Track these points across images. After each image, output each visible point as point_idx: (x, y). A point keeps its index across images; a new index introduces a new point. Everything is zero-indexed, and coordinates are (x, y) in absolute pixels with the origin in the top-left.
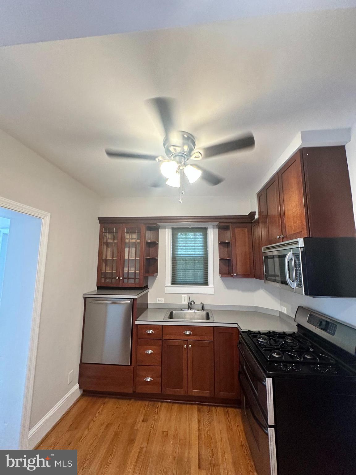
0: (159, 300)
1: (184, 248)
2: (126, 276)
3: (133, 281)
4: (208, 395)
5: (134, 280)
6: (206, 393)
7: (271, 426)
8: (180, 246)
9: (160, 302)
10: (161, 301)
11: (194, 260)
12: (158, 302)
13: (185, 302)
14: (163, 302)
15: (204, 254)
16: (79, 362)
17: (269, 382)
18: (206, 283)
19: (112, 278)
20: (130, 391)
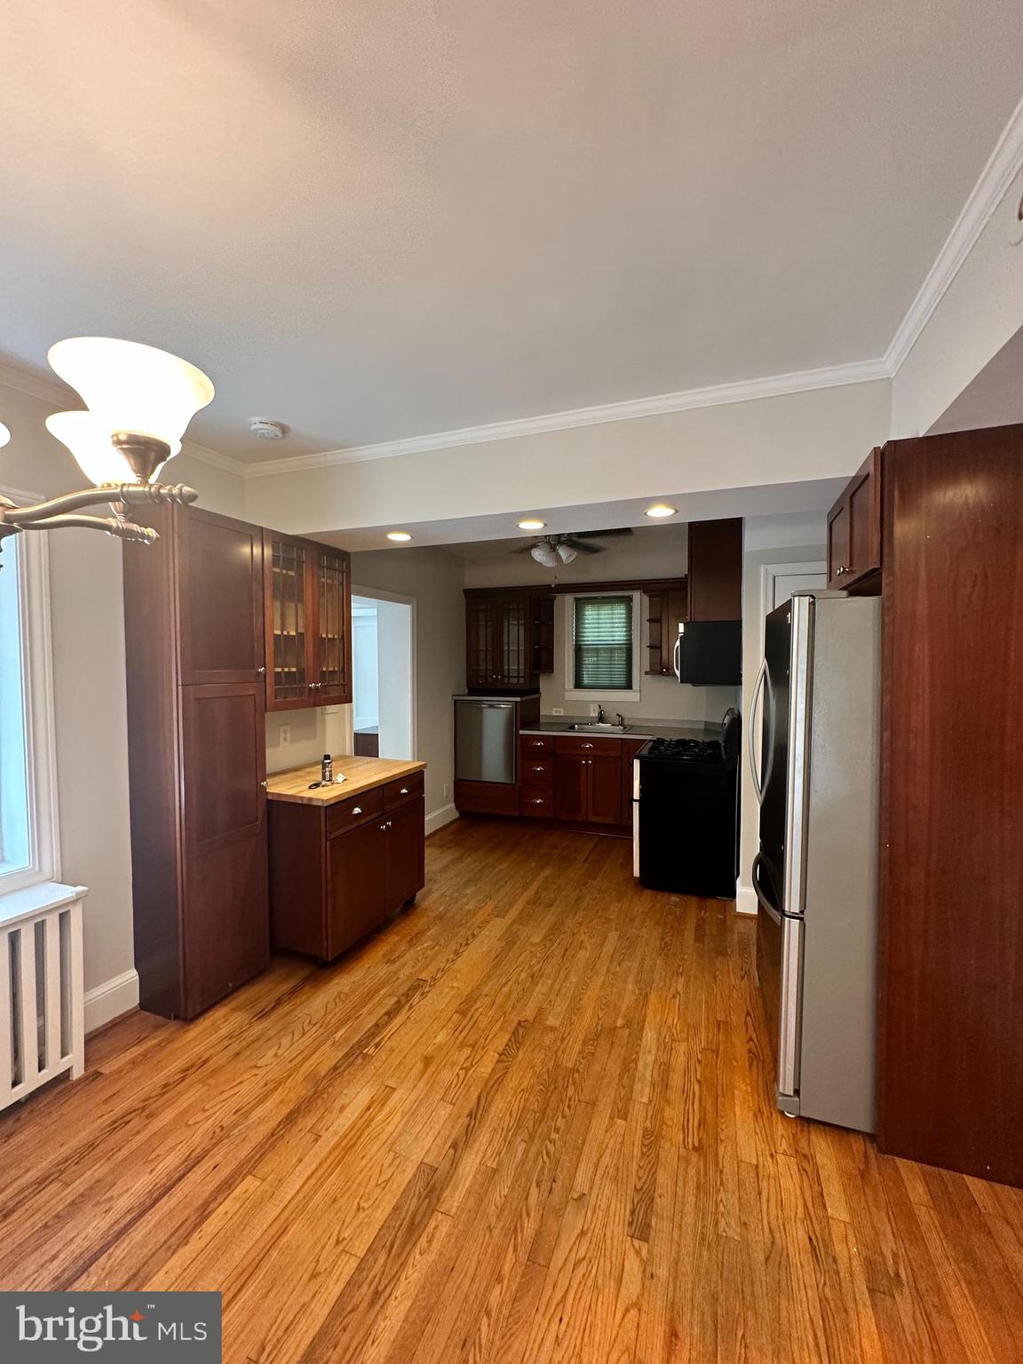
0: (556, 712)
1: (597, 630)
2: (506, 674)
3: (515, 681)
4: (613, 822)
5: (516, 679)
6: (610, 821)
7: (636, 801)
8: (588, 628)
9: (558, 714)
10: (558, 712)
11: (611, 649)
12: (554, 714)
13: (595, 714)
14: (562, 714)
15: (626, 640)
16: (453, 778)
17: (637, 764)
18: (629, 686)
19: (486, 677)
20: (516, 814)
